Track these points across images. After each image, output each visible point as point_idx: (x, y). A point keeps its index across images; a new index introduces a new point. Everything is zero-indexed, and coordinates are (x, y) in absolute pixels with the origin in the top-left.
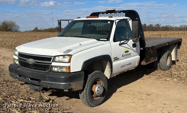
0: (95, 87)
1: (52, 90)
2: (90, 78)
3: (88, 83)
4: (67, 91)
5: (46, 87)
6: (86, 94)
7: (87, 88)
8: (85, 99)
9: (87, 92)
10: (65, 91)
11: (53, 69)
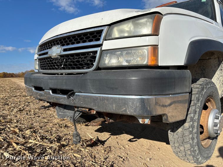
0: (205, 114)
1: (102, 119)
2: (199, 93)
3: (195, 104)
4: (147, 121)
5: (87, 110)
6: (191, 132)
7: (194, 116)
8: (188, 146)
9: (192, 127)
10: (141, 121)
11: (107, 62)
